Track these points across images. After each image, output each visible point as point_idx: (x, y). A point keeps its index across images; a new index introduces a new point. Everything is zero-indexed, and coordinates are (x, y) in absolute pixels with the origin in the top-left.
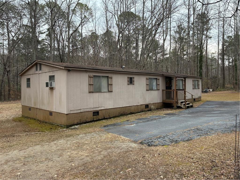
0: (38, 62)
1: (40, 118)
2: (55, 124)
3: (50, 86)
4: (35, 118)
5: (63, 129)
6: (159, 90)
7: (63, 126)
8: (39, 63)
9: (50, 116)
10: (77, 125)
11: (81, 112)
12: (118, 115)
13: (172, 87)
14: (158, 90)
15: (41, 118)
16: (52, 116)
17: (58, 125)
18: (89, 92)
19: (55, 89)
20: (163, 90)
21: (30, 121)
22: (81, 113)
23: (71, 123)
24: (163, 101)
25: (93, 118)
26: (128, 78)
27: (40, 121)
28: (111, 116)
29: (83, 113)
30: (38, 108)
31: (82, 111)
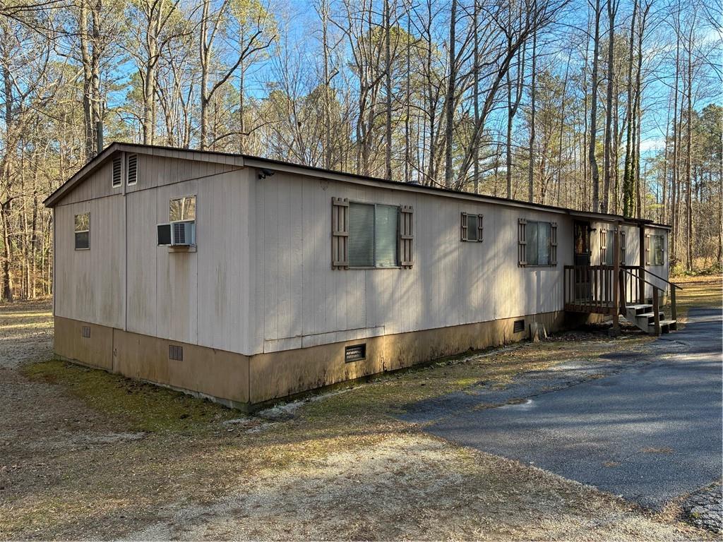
0: (122, 148)
1: (128, 366)
2: (196, 395)
3: (176, 241)
4: (108, 367)
5: (234, 421)
6: (556, 265)
7: (231, 405)
8: (126, 153)
9: (174, 364)
10: (288, 399)
11: (304, 346)
12: (429, 359)
13: (591, 257)
14: (551, 264)
15: (131, 365)
16: (182, 360)
17: (207, 399)
18: (333, 267)
19: (196, 251)
20: (566, 267)
21: (87, 380)
22: (303, 351)
23: (266, 394)
24: (565, 305)
25: (347, 373)
26: (463, 216)
27: (129, 379)
28: (405, 361)
29: (311, 350)
30: (122, 330)
31: (308, 341)
